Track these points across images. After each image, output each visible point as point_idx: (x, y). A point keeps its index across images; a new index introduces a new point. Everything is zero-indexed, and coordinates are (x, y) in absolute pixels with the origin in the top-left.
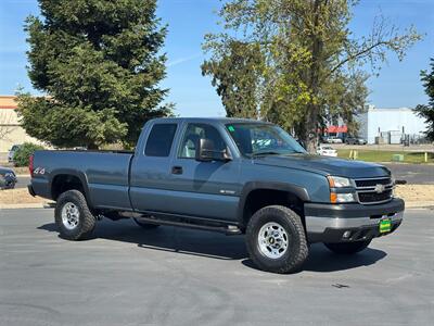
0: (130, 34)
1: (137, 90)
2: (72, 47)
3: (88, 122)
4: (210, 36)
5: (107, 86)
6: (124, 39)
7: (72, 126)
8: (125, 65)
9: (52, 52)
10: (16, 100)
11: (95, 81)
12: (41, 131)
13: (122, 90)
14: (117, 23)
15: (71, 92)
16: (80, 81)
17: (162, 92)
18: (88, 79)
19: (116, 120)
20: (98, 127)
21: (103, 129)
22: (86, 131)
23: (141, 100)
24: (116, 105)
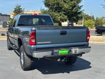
1: (71, 6)
5: (61, 5)
11: (58, 4)
13: (66, 6)
15: (52, 7)
16: (54, 4)
17: (81, 6)
19: (64, 15)
20: (58, 18)
21: (60, 18)
22: (55, 18)
23: (72, 9)
24: (64, 11)
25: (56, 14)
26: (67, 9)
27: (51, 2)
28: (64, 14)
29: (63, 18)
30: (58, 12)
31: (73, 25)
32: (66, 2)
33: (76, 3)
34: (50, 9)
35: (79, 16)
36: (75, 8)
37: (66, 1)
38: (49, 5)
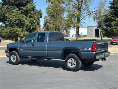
2: (12, 10)
3: (19, 32)
5: (23, 21)
6: (27, 8)
7: (14, 33)
8: (26, 15)
11: (20, 20)
13: (27, 22)
15: (13, 23)
16: (16, 20)
18: (18, 19)
28: (26, 30)
30: (20, 28)
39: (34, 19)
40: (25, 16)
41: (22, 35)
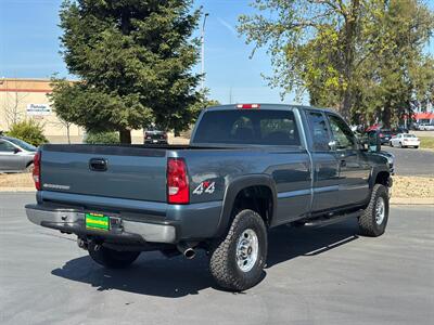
0: (159, 18)
1: (164, 75)
2: (101, 32)
3: (112, 107)
4: (243, 19)
5: (132, 71)
6: (153, 23)
7: (97, 111)
8: (155, 51)
9: (82, 37)
10: (51, 85)
11: (120, 66)
12: (69, 116)
13: (148, 75)
14: (146, 7)
15: (97, 77)
16: (105, 66)
17: (198, 77)
18: (112, 64)
19: (141, 105)
20: (122, 113)
21: (127, 115)
22: (110, 115)
23: (169, 86)
24: (142, 91)
25: (113, 102)
26: (152, 86)
27: (95, 59)
28: (141, 100)
29: (138, 115)
30: (121, 93)
31: (166, 138)
32: (147, 62)
33: (181, 66)
34: (90, 83)
35: (192, 108)
36: (177, 84)
37: (148, 59)
38: (88, 68)
39: (179, 64)
40: (150, 53)
41: (124, 121)
